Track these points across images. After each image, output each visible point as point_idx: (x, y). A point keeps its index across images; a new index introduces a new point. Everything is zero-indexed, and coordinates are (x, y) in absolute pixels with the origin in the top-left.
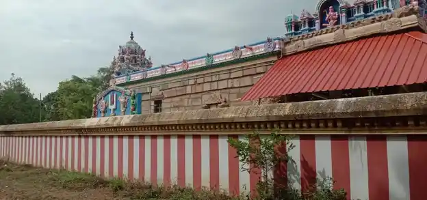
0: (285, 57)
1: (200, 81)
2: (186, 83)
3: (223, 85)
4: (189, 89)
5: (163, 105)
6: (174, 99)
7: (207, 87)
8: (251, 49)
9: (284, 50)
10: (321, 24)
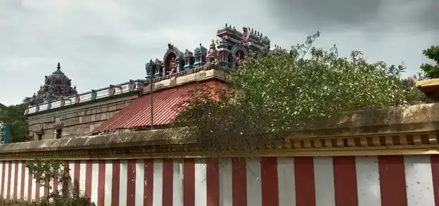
0: (143, 95)
1: (89, 113)
2: (79, 115)
3: (103, 117)
4: (81, 120)
5: (64, 134)
6: (71, 128)
7: (93, 119)
8: (121, 88)
9: (142, 90)
10: (166, 70)
